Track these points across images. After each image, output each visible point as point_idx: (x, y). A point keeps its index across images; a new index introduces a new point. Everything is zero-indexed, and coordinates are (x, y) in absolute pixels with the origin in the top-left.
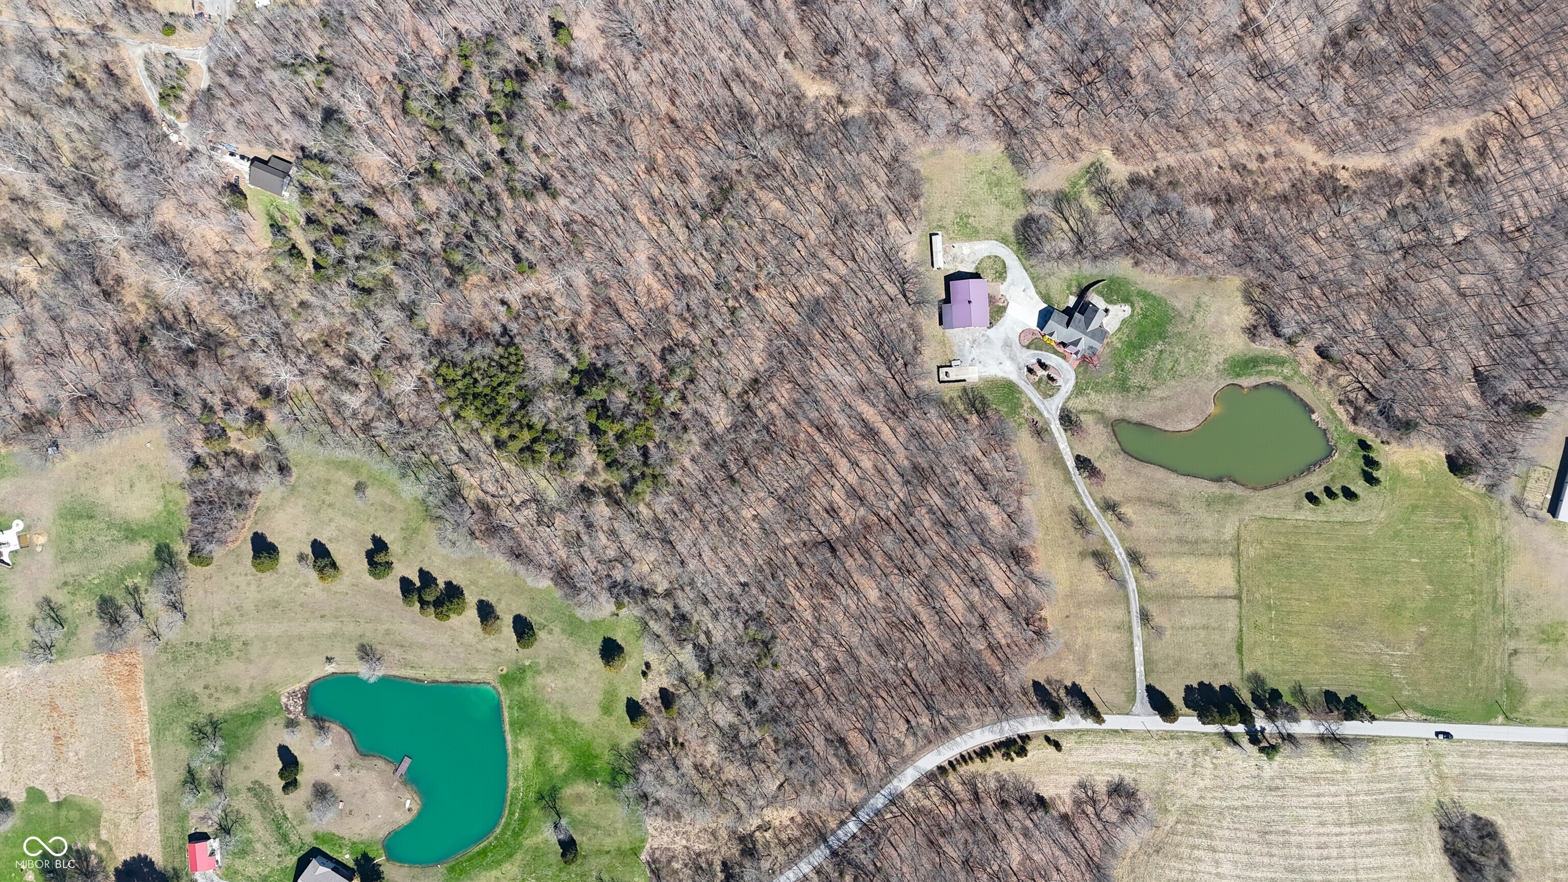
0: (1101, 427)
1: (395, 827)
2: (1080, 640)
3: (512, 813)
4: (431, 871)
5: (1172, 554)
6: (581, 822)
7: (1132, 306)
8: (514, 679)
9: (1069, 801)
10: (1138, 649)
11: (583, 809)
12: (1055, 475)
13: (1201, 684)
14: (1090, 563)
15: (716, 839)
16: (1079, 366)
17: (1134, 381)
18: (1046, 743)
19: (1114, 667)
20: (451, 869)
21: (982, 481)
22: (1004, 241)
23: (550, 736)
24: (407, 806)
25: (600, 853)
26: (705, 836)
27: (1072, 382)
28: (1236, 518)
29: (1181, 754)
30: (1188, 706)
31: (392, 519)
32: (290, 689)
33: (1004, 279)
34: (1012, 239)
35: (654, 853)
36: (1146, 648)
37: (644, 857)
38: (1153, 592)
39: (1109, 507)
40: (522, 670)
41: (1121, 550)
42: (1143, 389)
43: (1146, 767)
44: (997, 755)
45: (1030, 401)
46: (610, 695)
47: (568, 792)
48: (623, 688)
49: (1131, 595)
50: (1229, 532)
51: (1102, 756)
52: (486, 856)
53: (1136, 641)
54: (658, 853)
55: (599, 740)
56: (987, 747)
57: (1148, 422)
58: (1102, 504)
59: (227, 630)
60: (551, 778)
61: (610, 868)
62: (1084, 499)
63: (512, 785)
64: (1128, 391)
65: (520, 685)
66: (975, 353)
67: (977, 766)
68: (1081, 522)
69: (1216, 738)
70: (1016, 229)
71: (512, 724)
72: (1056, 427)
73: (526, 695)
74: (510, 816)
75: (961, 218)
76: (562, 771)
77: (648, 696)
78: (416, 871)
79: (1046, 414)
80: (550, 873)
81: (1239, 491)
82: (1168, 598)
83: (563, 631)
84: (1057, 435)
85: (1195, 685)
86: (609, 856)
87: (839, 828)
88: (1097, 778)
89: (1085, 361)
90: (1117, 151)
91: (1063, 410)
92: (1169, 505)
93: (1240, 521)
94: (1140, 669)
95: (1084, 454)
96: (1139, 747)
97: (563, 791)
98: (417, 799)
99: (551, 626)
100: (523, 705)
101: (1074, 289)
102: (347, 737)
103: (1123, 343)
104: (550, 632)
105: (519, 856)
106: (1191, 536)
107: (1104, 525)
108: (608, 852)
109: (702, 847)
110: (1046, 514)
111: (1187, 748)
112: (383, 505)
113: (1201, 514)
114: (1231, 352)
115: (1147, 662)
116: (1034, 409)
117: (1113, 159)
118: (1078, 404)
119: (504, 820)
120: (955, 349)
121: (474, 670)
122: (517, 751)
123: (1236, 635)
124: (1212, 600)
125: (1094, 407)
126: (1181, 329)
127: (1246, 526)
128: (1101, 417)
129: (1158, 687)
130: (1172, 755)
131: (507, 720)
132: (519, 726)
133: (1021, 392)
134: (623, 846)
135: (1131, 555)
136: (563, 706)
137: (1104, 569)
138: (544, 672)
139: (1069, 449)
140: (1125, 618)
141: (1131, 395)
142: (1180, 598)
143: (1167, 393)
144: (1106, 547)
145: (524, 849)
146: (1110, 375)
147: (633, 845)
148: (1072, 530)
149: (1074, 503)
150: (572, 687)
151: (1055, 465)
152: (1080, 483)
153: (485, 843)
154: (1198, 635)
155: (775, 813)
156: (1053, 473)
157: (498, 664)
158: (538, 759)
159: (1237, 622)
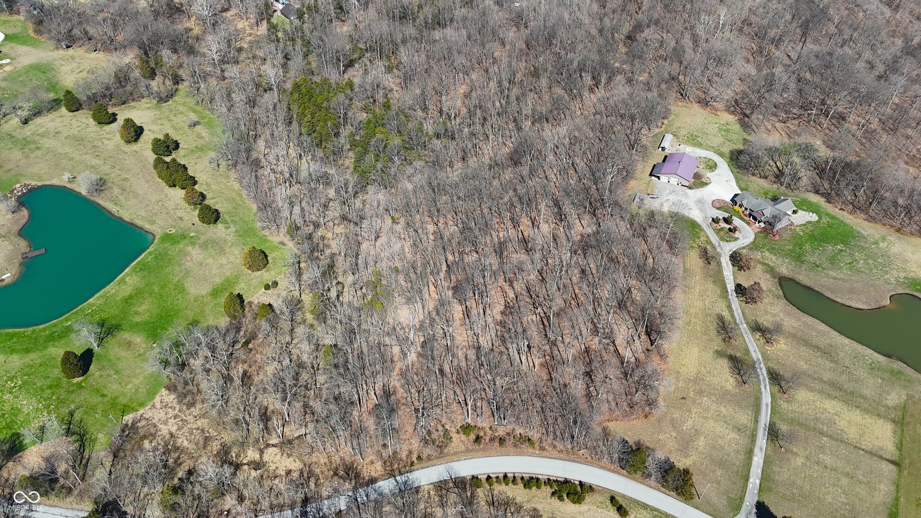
0: (768, 276)
2: (690, 423)
3: (67, 320)
5: (821, 392)
6: (110, 360)
7: (820, 217)
8: (173, 240)
10: (758, 460)
11: (122, 353)
12: (712, 288)
14: (724, 363)
15: (204, 447)
16: (760, 232)
17: (810, 259)
18: (608, 502)
19: (721, 464)
22: (721, 155)
23: (156, 289)
24: (5, 277)
25: (97, 391)
26: (198, 437)
27: (750, 240)
28: (903, 391)
32: (27, 183)
33: (713, 171)
34: (727, 155)
35: (140, 421)
36: (767, 462)
37: (129, 418)
38: (790, 415)
39: (760, 329)
40: (184, 237)
41: (763, 366)
42: (817, 266)
44: (547, 490)
45: (708, 237)
46: (229, 283)
47: (125, 335)
48: (242, 285)
49: (764, 407)
50: (894, 400)
52: (10, 339)
53: (757, 450)
54: (143, 423)
55: (188, 312)
56: (538, 479)
57: (816, 289)
58: (752, 325)
59: (37, 138)
60: (124, 318)
61: (91, 411)
62: (735, 314)
63: (92, 301)
64: (802, 262)
65: (173, 245)
66: (671, 197)
68: (726, 329)
70: (732, 152)
71: (138, 264)
72: (725, 260)
73: (170, 252)
74: (63, 322)
75: (692, 136)
76: (138, 319)
77: (256, 302)
79: (718, 249)
80: (40, 384)
81: (909, 371)
82: (807, 428)
83: (236, 231)
84: (724, 264)
86: (100, 399)
87: (329, 498)
89: (767, 230)
90: (827, 144)
91: (735, 252)
92: (826, 353)
93: (910, 397)
94: (754, 481)
95: (746, 286)
97: (122, 333)
98: (16, 277)
99: (231, 226)
100: (161, 257)
102: (24, 221)
103: (805, 233)
104: (227, 227)
105: (33, 356)
106: (848, 386)
107: (750, 340)
108: (103, 396)
109: (186, 443)
110: (694, 311)
112: (199, 134)
113: (862, 373)
115: (766, 477)
116: (709, 242)
117: (822, 146)
118: (751, 254)
119: (55, 321)
120: (656, 190)
121: (152, 223)
122: (123, 280)
123: (889, 501)
124: (862, 452)
125: (766, 262)
126: (862, 244)
127: (914, 403)
128: (771, 270)
129: (773, 509)
131: (139, 259)
132: (143, 267)
133: (702, 230)
134: (120, 399)
135: (772, 374)
136: (187, 273)
137: (739, 374)
138: (197, 245)
139: (732, 277)
140: (750, 425)
141: (804, 267)
142: (822, 434)
143: (841, 276)
144: (747, 357)
145: (44, 353)
146: (787, 247)
147: (130, 403)
148: (713, 333)
149: (724, 314)
150: (206, 264)
151: (714, 282)
152: (736, 302)
153: (22, 330)
154: (839, 480)
155: (278, 457)
156: (711, 286)
157: (172, 226)
158: (131, 297)
159: (893, 488)
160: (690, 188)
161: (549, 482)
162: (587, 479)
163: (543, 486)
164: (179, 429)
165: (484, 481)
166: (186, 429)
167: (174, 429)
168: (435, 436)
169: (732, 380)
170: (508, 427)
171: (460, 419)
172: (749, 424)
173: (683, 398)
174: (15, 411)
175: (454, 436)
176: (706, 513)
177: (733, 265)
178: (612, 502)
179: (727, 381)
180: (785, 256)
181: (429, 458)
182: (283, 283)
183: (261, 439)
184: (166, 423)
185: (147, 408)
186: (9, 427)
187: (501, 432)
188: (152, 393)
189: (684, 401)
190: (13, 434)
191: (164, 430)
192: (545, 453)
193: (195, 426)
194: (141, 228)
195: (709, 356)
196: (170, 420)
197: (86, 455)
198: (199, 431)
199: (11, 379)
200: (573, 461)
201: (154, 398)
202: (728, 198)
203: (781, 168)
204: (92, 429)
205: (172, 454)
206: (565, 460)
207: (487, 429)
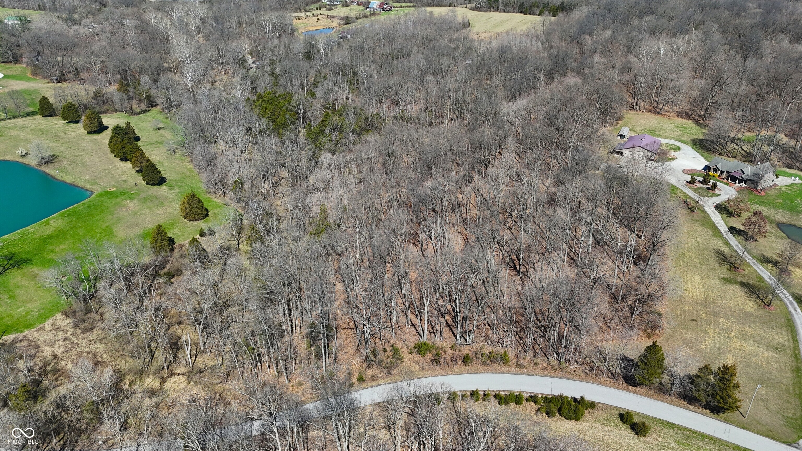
2: (709, 343)
14: (736, 289)
16: (743, 190)
19: (763, 381)
22: (682, 141)
26: (87, 360)
27: (733, 196)
33: (677, 151)
34: (689, 142)
35: (21, 341)
37: (8, 338)
39: (770, 262)
40: (124, 194)
41: (785, 291)
44: (531, 407)
45: (685, 193)
47: (33, 269)
48: (176, 231)
54: (24, 343)
58: (760, 258)
62: (736, 249)
68: (728, 261)
70: (693, 140)
71: (68, 211)
72: (710, 210)
73: (105, 204)
75: (649, 130)
76: (52, 256)
83: (180, 192)
84: (710, 213)
91: (719, 204)
99: (176, 188)
103: (793, 192)
107: (761, 270)
109: (69, 366)
112: (162, 134)
116: (688, 197)
121: (94, 184)
131: (70, 208)
132: (72, 214)
133: (678, 189)
135: (798, 299)
136: (119, 220)
137: (758, 297)
138: (136, 200)
139: (722, 222)
144: (762, 284)
146: (777, 201)
147: (15, 325)
150: (142, 214)
151: (703, 225)
152: (734, 241)
156: (699, 228)
157: (114, 186)
158: (51, 237)
160: (657, 161)
161: (533, 399)
162: (584, 396)
163: (524, 402)
164: (66, 351)
165: (445, 398)
166: (74, 352)
167: (59, 352)
168: (382, 356)
169: (751, 304)
170: (474, 346)
171: (413, 341)
172: (787, 343)
173: (693, 320)
175: (407, 357)
176: (758, 433)
177: (721, 213)
178: (621, 420)
179: (746, 304)
181: (373, 378)
182: (221, 233)
183: (166, 368)
184: (51, 344)
185: (33, 330)
187: (466, 350)
188: (43, 317)
189: (695, 323)
191: (47, 352)
192: (524, 370)
193: (87, 350)
194: (82, 188)
195: (715, 283)
196: (57, 343)
198: (91, 355)
200: (561, 378)
201: (45, 321)
202: (699, 168)
203: (748, 151)
205: (49, 376)
206: (551, 377)
207: (448, 349)
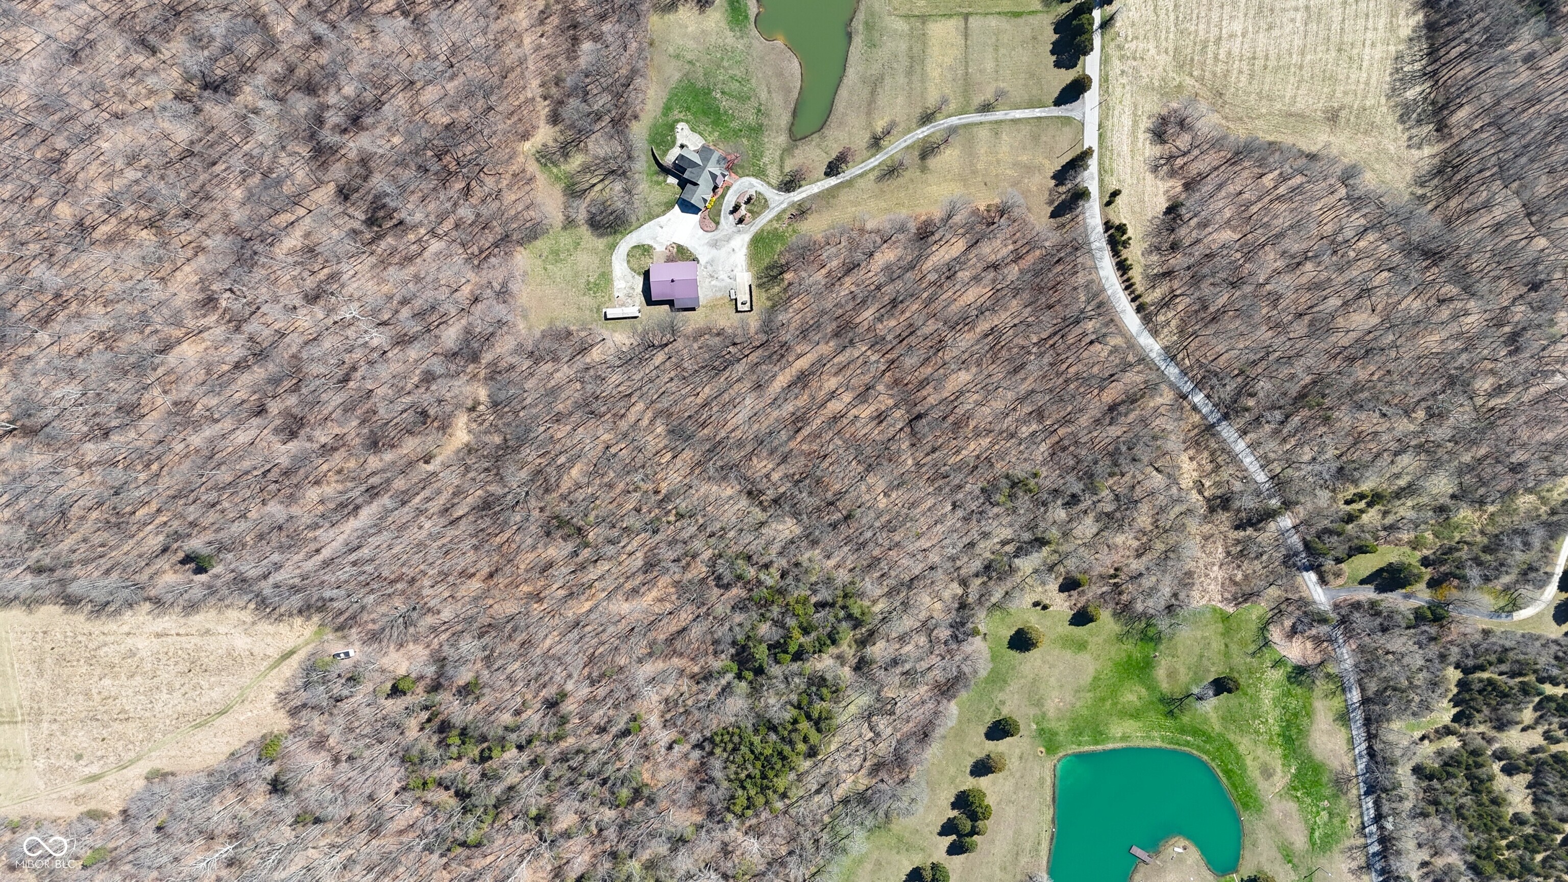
0: (797, 152)
1: (1202, 863)
2: (1009, 172)
3: (1187, 744)
4: (1247, 826)
5: (923, 81)
6: (1195, 673)
7: (678, 121)
8: (1050, 740)
9: (1171, 183)
10: (1018, 114)
11: (1182, 670)
12: (844, 196)
13: (1053, 52)
14: (932, 162)
15: (1212, 535)
16: (736, 173)
17: (751, 119)
18: (1113, 205)
19: (1036, 138)
20: (1246, 806)
21: (850, 268)
22: (612, 247)
23: (1108, 704)
24: (1181, 850)
25: (1227, 654)
26: (1210, 546)
27: (753, 180)
28: (888, 18)
29: (1123, 72)
30: (1075, 65)
31: (889, 863)
33: (650, 247)
34: (610, 239)
35: (1226, 599)
36: (1016, 107)
37: (1230, 609)
38: (961, 100)
39: (876, 143)
40: (1041, 732)
41: (919, 131)
42: (759, 111)
43: (1136, 106)
44: (1125, 253)
45: (771, 221)
46: (1067, 642)
47: (1165, 686)
48: (1060, 629)
49: (963, 121)
50: (901, 25)
51: (1126, 149)
52: (1231, 770)
53: (1009, 117)
54: (1227, 595)
55: (1113, 653)
56: (1117, 264)
57: (793, 106)
58: (874, 151)
60: (1152, 703)
61: (1242, 643)
62: (868, 168)
63: (1158, 743)
64: (761, 125)
65: (1057, 734)
66: (723, 276)
67: (1136, 274)
68: (891, 171)
69: (1107, 37)
70: (601, 235)
71: (1096, 743)
72: (797, 196)
73: (1067, 728)
74: (1190, 745)
75: (590, 289)
76: (1144, 692)
77: (1067, 604)
78: (1247, 843)
79: (784, 206)
80: (1248, 705)
81: (861, 16)
82: (967, 85)
83: (1001, 689)
84: (804, 195)
85: (1054, 58)
86: (1231, 645)
87: (1200, 412)
88: (1147, 155)
89: (731, 167)
90: (525, 136)
91: (779, 189)
92: (875, 85)
93: (890, 15)
94: (1038, 112)
95: (824, 168)
96: (1116, 113)
97: (1164, 691)
98: (1173, 840)
99: (997, 702)
100: (1077, 732)
101: (661, 178)
103: (714, 131)
104: (1003, 703)
105: (1231, 737)
106: (905, 62)
107: (894, 148)
108: (1226, 646)
109: (1220, 550)
110: (883, 205)
111: (1116, 66)
112: (873, 872)
113: (883, 54)
114: (723, 24)
115: (1031, 105)
116: (778, 218)
117: (532, 140)
118: (774, 175)
119: (1195, 752)
120: (719, 295)
121: (1042, 781)
122: (1124, 738)
123: (1004, 19)
124: (969, 42)
125: (778, 159)
126: (700, 73)
127: (896, 9)
128: (787, 151)
129: (1056, 95)
130: (1124, 80)
131: (1092, 748)
132: (1098, 735)
133: (762, 230)
134: (1220, 630)
135: (924, 123)
136: (1077, 691)
137: (938, 148)
138: (1043, 710)
139: (819, 183)
140: (987, 126)
141: (766, 122)
142: (967, 74)
143: (764, 87)
144: (916, 146)
145: (1224, 731)
146: (746, 143)
147: (1219, 620)
148: (901, 180)
149: (872, 178)
150: (1058, 680)
151: (835, 197)
152: (852, 171)
153: (1218, 771)
154: (1004, 55)
155: (1185, 476)
156: (842, 199)
157: (1035, 756)
158: (1132, 716)
159: (990, 17)
160: (695, 260)
161: (1116, 253)
162: (1101, 229)
163: (1123, 257)
164: (1214, 565)
165: (1137, 303)
166: (1210, 560)
167: (1216, 568)
169: (948, 152)
173: (986, 184)
174: (1276, 701)
177: (800, 187)
180: (762, 144)
181: (1137, 355)
182: (1028, 599)
184: (1216, 578)
185: (1214, 603)
186: (1288, 694)
188: (1201, 612)
189: (988, 183)
190: (1291, 684)
191: (1221, 574)
192: (1093, 268)
194: (1054, 786)
195: (930, 177)
196: (1212, 577)
197: (1270, 614)
199: (1257, 732)
200: (1089, 245)
201: (1204, 606)
202: (694, 219)
204: (1254, 627)
205: (1234, 552)
206: (1090, 252)
